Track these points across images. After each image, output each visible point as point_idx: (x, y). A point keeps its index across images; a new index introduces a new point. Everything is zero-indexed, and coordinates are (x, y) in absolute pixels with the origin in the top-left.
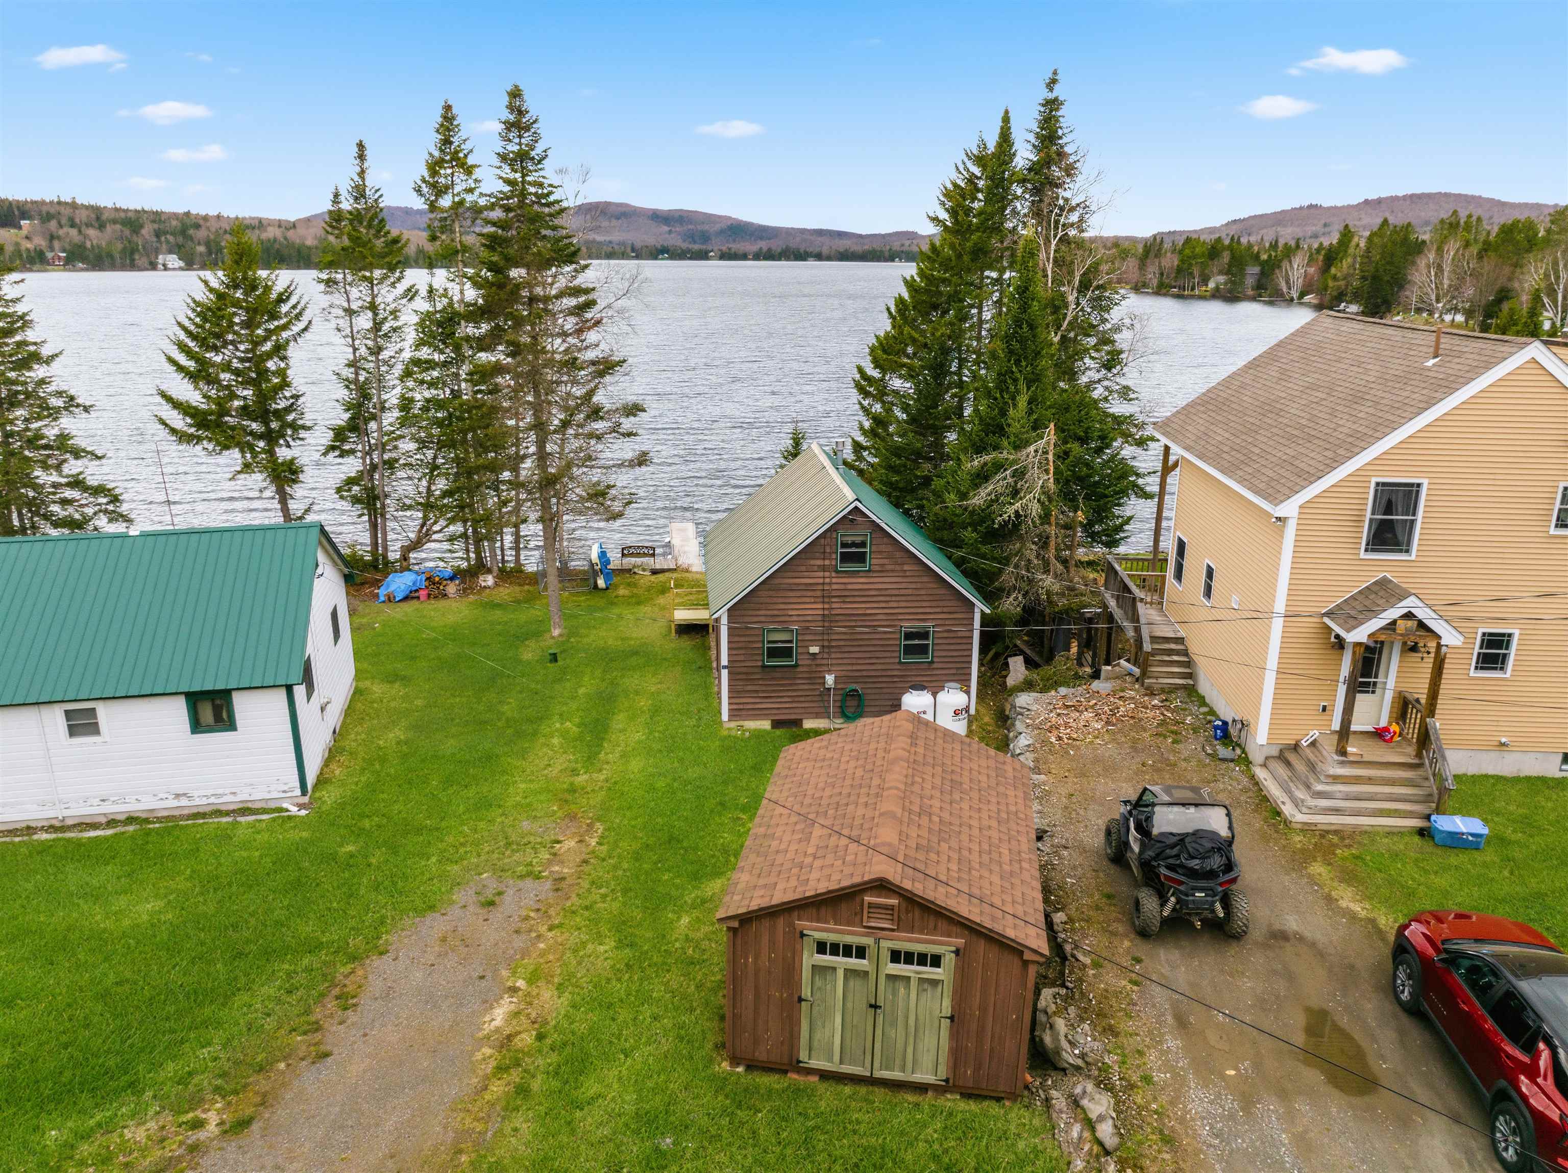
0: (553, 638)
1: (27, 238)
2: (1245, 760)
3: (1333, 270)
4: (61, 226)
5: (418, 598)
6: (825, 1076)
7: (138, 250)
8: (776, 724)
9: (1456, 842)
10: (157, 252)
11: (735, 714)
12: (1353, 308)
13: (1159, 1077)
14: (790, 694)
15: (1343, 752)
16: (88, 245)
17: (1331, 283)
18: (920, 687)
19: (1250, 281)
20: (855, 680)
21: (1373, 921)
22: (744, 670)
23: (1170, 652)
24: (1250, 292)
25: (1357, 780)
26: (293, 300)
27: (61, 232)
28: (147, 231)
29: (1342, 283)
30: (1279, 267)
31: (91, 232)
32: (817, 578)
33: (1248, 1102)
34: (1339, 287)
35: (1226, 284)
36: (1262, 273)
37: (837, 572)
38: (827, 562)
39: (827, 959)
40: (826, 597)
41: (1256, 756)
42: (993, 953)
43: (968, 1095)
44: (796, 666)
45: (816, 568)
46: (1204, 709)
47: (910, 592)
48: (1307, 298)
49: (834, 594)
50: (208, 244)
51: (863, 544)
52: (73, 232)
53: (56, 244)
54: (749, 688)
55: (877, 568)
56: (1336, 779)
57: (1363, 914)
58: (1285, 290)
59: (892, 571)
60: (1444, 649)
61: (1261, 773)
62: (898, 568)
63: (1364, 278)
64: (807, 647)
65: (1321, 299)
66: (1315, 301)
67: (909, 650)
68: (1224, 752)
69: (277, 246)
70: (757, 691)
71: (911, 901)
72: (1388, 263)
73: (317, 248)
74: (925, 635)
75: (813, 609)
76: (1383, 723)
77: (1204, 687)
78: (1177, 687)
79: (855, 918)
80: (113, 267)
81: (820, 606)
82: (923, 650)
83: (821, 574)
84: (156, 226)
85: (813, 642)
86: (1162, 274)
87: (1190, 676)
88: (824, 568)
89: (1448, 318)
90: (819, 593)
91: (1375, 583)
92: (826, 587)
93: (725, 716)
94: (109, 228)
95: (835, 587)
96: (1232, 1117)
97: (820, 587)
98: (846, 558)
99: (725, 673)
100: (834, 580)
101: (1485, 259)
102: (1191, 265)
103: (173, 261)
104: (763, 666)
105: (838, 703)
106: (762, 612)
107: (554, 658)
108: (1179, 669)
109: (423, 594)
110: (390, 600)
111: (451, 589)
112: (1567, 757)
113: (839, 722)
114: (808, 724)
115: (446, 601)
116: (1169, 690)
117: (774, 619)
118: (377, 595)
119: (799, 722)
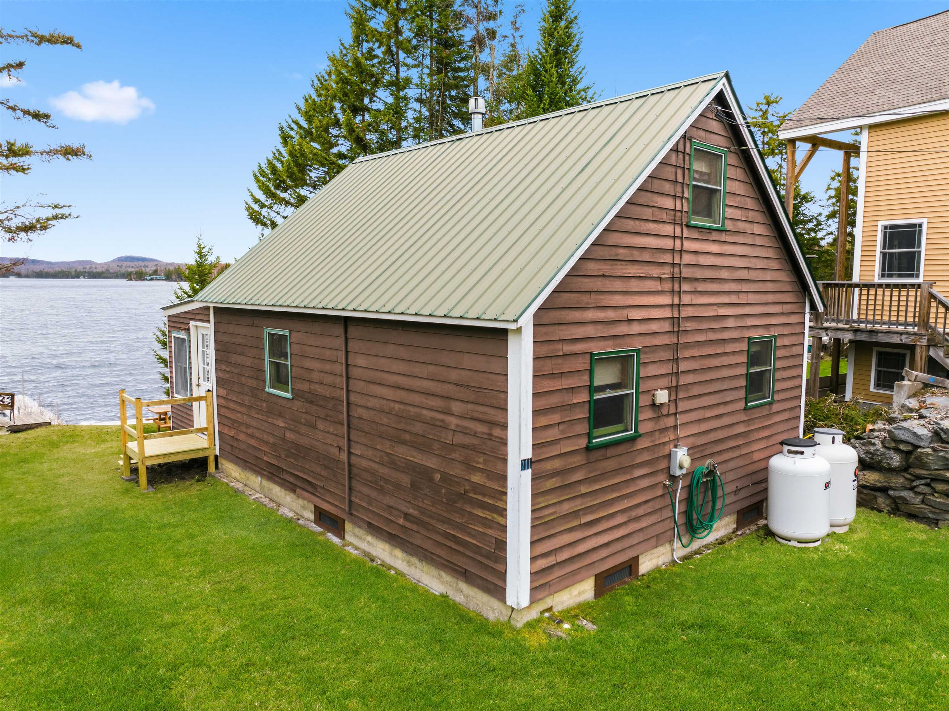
8: (602, 582)
11: (541, 583)
14: (626, 504)
22: (557, 464)
32: (665, 236)
37: (688, 226)
38: (678, 202)
40: (676, 280)
44: (636, 437)
45: (664, 216)
49: (684, 273)
54: (566, 508)
55: (729, 226)
64: (652, 391)
67: (750, 384)
70: (576, 514)
75: (660, 307)
81: (666, 300)
83: (668, 229)
85: (659, 378)
88: (673, 217)
90: (666, 272)
92: (676, 259)
93: (520, 591)
95: (686, 258)
97: (667, 258)
100: (688, 245)
104: (588, 449)
105: (683, 509)
106: (590, 315)
113: (684, 544)
114: (645, 563)
117: (607, 330)
119: (632, 566)
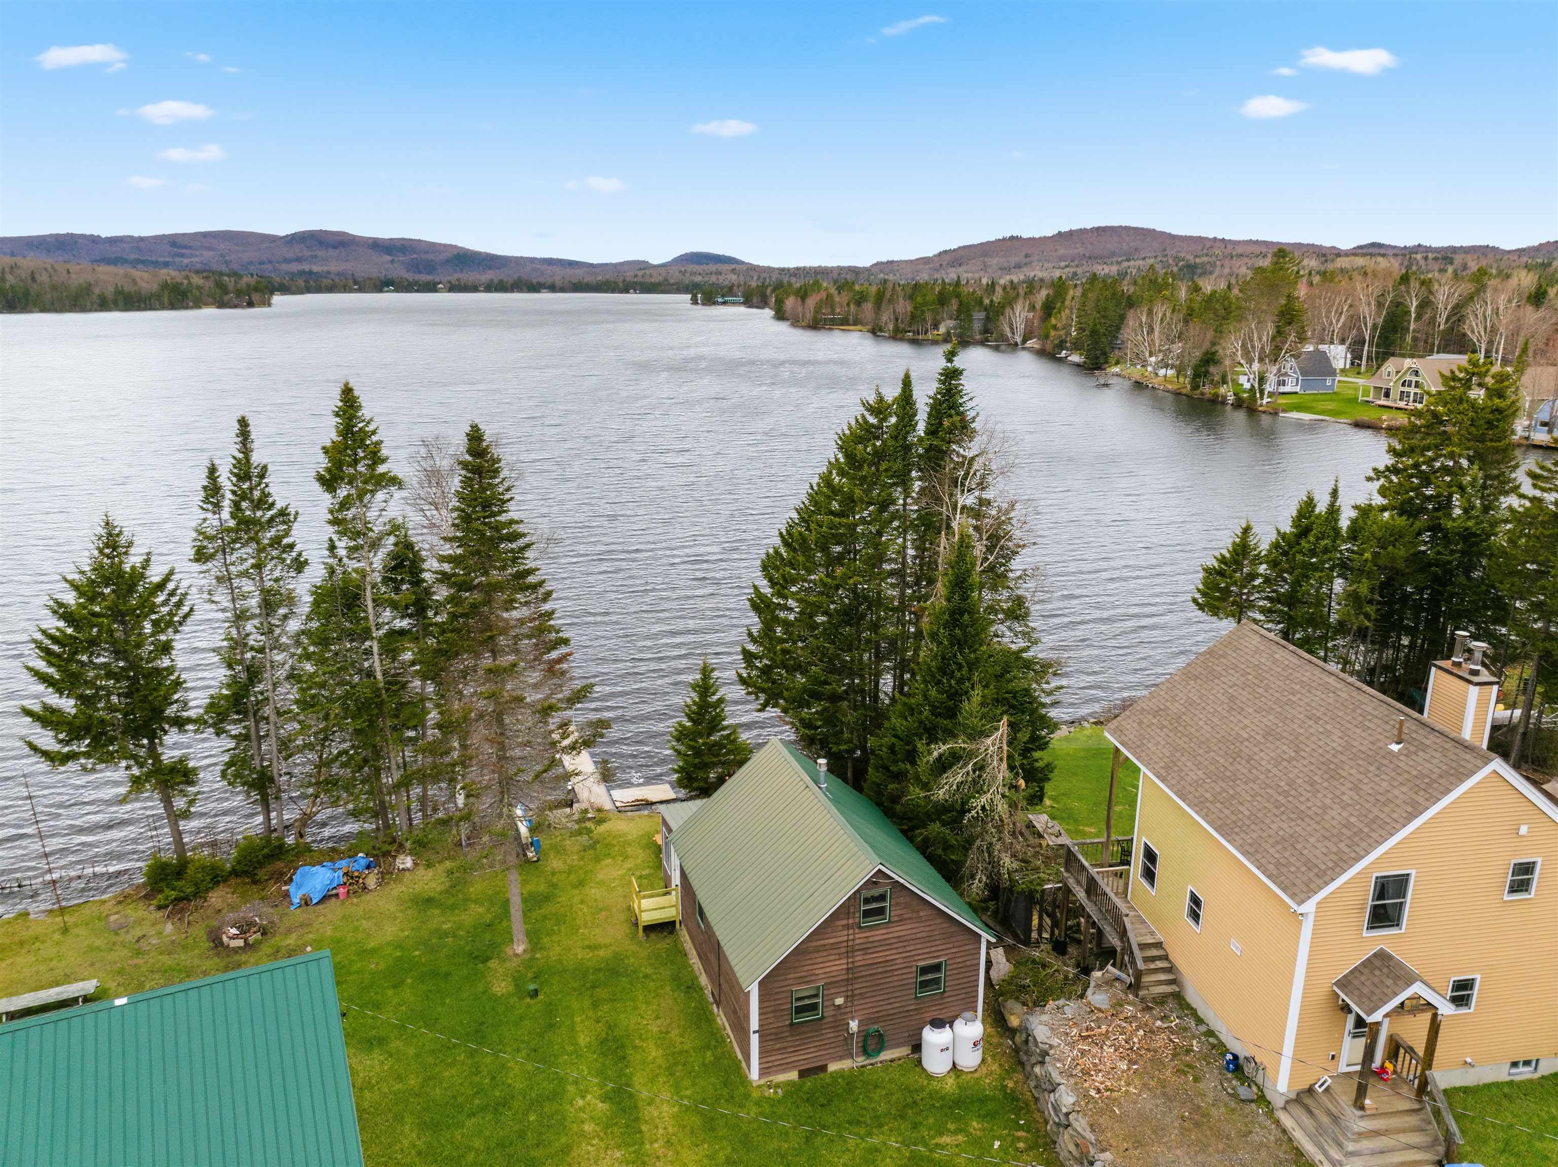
0: (516, 955)
2: (1264, 1101)
3: (1053, 321)
5: (337, 895)
8: (804, 1073)
11: (763, 1072)
12: (1075, 358)
14: (816, 1044)
15: (1362, 1108)
17: (1052, 333)
18: (938, 1024)
19: (977, 326)
20: (876, 1021)
22: (774, 1031)
23: (1153, 959)
24: (978, 337)
25: (1377, 1133)
26: (171, 586)
29: (1062, 332)
30: (1003, 314)
32: (842, 936)
34: (1060, 336)
35: (955, 328)
36: (988, 319)
37: (860, 928)
38: (851, 921)
40: (850, 951)
41: (1278, 1102)
44: (823, 1017)
45: (845, 928)
46: (1203, 1028)
47: (924, 934)
48: (1029, 344)
49: (857, 948)
51: (882, 898)
54: (778, 1046)
55: (896, 919)
56: (1361, 1135)
58: (1009, 335)
59: (910, 919)
60: (1439, 1018)
61: (1287, 1121)
62: (915, 915)
63: (1081, 330)
64: (833, 999)
65: (1043, 345)
66: (1037, 346)
67: (924, 985)
68: (1244, 1092)
70: (785, 1048)
72: (1103, 317)
74: (937, 968)
75: (836, 966)
76: (1379, 1063)
77: (1192, 996)
78: (1167, 996)
81: (844, 961)
82: (937, 981)
83: (846, 933)
85: (837, 994)
86: (897, 320)
87: (1178, 981)
88: (847, 927)
89: (1162, 372)
90: (843, 950)
91: (1375, 955)
92: (850, 943)
93: (754, 1074)
95: (858, 942)
97: (845, 944)
98: (867, 914)
99: (755, 1038)
100: (858, 936)
101: (1191, 324)
102: (923, 311)
104: (792, 1024)
105: (860, 1045)
106: (791, 976)
107: (535, 993)
108: (1163, 977)
109: (342, 890)
110: (306, 902)
111: (371, 881)
112: (1515, 1064)
113: (861, 1060)
114: (833, 1067)
115: (368, 897)
116: (1161, 1000)
117: (802, 980)
118: (287, 895)
119: (823, 1068)
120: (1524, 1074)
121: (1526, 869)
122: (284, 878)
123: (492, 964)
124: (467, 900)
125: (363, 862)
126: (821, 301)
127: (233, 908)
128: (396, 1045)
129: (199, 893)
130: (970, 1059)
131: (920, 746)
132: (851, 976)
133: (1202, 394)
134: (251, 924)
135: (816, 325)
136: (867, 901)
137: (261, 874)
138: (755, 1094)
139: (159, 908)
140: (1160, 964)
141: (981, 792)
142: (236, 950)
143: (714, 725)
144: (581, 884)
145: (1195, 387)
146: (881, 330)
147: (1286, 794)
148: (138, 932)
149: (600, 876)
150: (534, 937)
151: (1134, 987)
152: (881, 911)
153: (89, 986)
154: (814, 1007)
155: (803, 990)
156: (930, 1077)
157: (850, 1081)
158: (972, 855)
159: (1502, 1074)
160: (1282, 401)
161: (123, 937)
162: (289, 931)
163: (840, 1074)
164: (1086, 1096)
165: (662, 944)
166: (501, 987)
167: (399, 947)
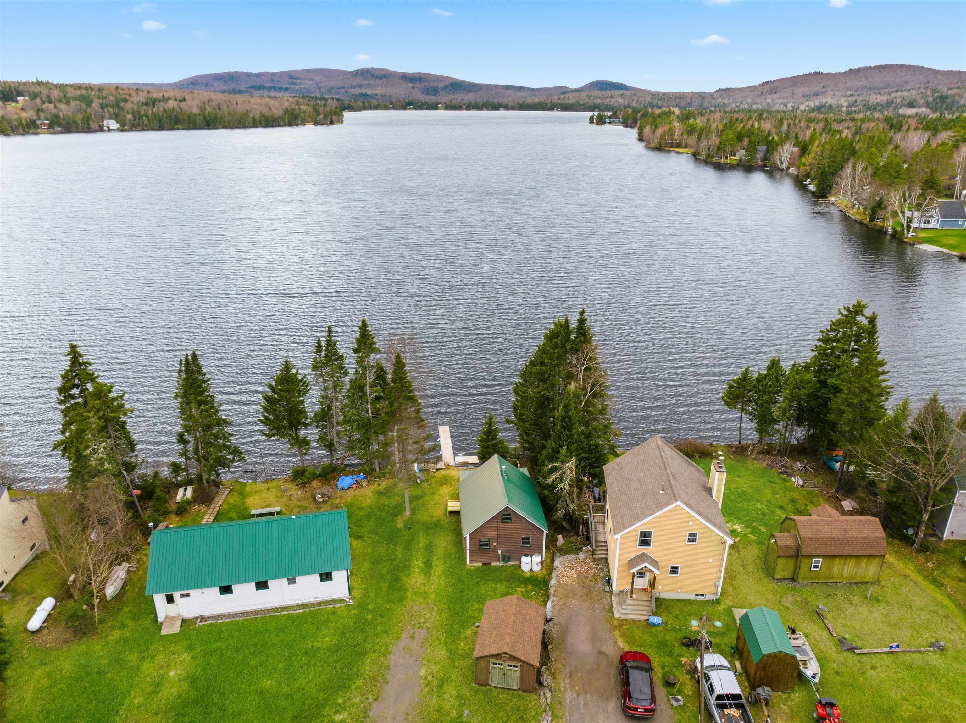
0: (406, 516)
1: (22, 109)
2: (611, 592)
3: (803, 160)
4: (44, 102)
5: (353, 488)
6: (495, 687)
7: (92, 118)
8: (483, 564)
9: (654, 625)
10: (103, 118)
11: (470, 562)
12: (812, 187)
13: (562, 689)
14: (487, 556)
15: (631, 597)
16: (61, 114)
17: (802, 168)
18: (526, 555)
19: (760, 155)
20: (508, 552)
21: (623, 649)
22: (474, 550)
23: (602, 546)
24: (760, 163)
25: (634, 605)
26: (304, 380)
27: (44, 107)
28: (96, 104)
29: (808, 168)
30: (776, 149)
31: (63, 106)
32: (496, 525)
33: (578, 695)
34: (806, 171)
35: (746, 157)
36: (767, 150)
37: (502, 523)
38: (498, 520)
39: (495, 666)
40: (498, 530)
41: (614, 593)
42: (528, 666)
43: (524, 691)
44: (490, 548)
45: (495, 522)
47: (524, 528)
48: (792, 170)
49: (501, 529)
50: (133, 113)
51: (509, 515)
52: (51, 106)
53: (42, 115)
54: (475, 555)
55: (513, 522)
56: (630, 605)
57: (622, 646)
58: (779, 163)
59: (518, 522)
60: (655, 575)
61: (613, 598)
62: (520, 521)
63: (819, 168)
65: (798, 173)
66: (796, 173)
67: (523, 543)
68: (607, 589)
69: (175, 113)
70: (478, 556)
71: (511, 656)
72: (833, 161)
73: (199, 115)
74: (528, 538)
75: (494, 533)
76: (646, 587)
77: (609, 559)
78: (603, 558)
79: (501, 659)
80: (78, 131)
81: (497, 532)
82: (528, 543)
84: (101, 101)
85: (494, 542)
86: (709, 149)
87: (607, 554)
88: (497, 522)
89: (857, 206)
90: (496, 529)
91: (641, 554)
92: (498, 527)
93: (468, 562)
94: (73, 103)
95: (501, 527)
96: (574, 698)
98: (504, 519)
99: (468, 551)
100: (501, 525)
102: (725, 145)
103: (114, 125)
104: (479, 549)
105: (502, 558)
106: (479, 534)
107: (410, 529)
108: (603, 552)
109: (354, 486)
110: (343, 489)
111: (364, 484)
112: (696, 595)
113: (502, 563)
114: (493, 564)
115: (362, 490)
116: (600, 560)
117: (483, 536)
118: (336, 485)
119: (490, 564)
120: (700, 598)
121: (695, 535)
122: (336, 479)
123: (399, 518)
124: (395, 494)
125: (362, 477)
126: (665, 132)
127: (319, 488)
128: (366, 539)
129: (309, 482)
130: (537, 568)
131: (546, 462)
132: (498, 538)
133: (875, 225)
134: (325, 495)
135: (659, 148)
136: (504, 515)
137: (329, 476)
138: (467, 568)
139: (297, 485)
140: (604, 548)
141: (562, 482)
142: (320, 503)
143: (494, 438)
144: (433, 493)
145: (872, 219)
146: (699, 154)
147: (631, 501)
148: (290, 493)
149: (441, 491)
150: (413, 512)
151: (593, 553)
152: (509, 519)
153: (278, 509)
154: (487, 545)
155: (484, 539)
156: (523, 571)
157: (497, 569)
158: (560, 502)
159: (693, 597)
160: (922, 235)
161: (285, 494)
162: (337, 498)
163: (495, 566)
164: (559, 582)
165: (454, 519)
166: (400, 525)
167: (370, 508)
